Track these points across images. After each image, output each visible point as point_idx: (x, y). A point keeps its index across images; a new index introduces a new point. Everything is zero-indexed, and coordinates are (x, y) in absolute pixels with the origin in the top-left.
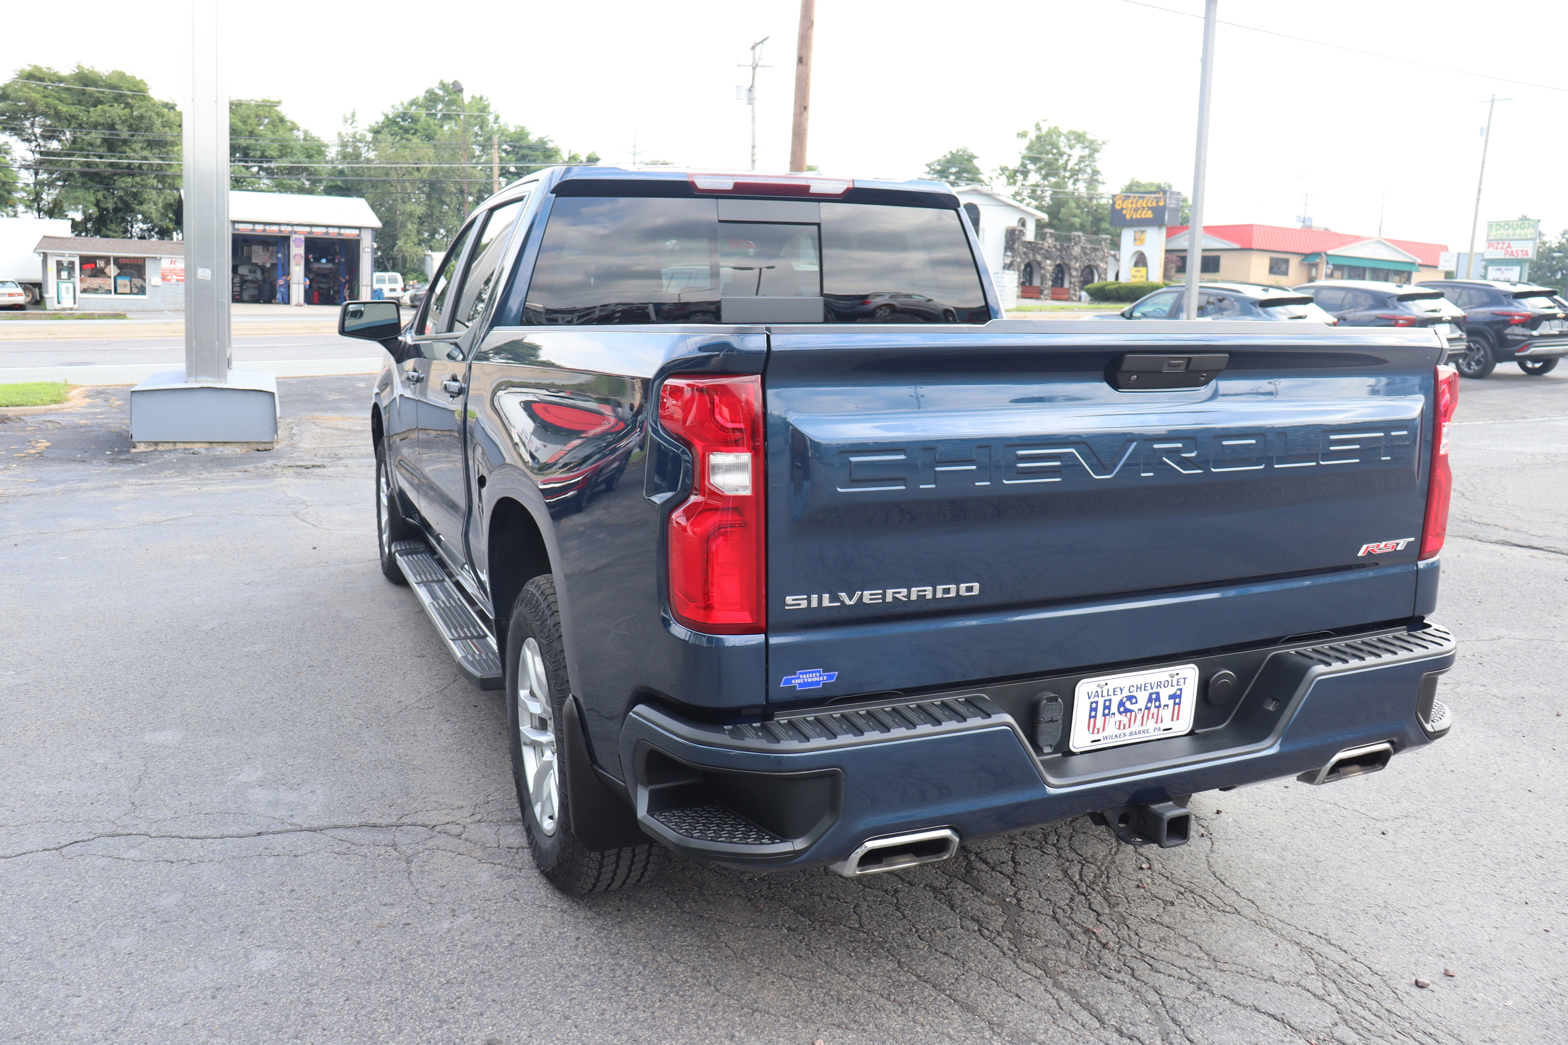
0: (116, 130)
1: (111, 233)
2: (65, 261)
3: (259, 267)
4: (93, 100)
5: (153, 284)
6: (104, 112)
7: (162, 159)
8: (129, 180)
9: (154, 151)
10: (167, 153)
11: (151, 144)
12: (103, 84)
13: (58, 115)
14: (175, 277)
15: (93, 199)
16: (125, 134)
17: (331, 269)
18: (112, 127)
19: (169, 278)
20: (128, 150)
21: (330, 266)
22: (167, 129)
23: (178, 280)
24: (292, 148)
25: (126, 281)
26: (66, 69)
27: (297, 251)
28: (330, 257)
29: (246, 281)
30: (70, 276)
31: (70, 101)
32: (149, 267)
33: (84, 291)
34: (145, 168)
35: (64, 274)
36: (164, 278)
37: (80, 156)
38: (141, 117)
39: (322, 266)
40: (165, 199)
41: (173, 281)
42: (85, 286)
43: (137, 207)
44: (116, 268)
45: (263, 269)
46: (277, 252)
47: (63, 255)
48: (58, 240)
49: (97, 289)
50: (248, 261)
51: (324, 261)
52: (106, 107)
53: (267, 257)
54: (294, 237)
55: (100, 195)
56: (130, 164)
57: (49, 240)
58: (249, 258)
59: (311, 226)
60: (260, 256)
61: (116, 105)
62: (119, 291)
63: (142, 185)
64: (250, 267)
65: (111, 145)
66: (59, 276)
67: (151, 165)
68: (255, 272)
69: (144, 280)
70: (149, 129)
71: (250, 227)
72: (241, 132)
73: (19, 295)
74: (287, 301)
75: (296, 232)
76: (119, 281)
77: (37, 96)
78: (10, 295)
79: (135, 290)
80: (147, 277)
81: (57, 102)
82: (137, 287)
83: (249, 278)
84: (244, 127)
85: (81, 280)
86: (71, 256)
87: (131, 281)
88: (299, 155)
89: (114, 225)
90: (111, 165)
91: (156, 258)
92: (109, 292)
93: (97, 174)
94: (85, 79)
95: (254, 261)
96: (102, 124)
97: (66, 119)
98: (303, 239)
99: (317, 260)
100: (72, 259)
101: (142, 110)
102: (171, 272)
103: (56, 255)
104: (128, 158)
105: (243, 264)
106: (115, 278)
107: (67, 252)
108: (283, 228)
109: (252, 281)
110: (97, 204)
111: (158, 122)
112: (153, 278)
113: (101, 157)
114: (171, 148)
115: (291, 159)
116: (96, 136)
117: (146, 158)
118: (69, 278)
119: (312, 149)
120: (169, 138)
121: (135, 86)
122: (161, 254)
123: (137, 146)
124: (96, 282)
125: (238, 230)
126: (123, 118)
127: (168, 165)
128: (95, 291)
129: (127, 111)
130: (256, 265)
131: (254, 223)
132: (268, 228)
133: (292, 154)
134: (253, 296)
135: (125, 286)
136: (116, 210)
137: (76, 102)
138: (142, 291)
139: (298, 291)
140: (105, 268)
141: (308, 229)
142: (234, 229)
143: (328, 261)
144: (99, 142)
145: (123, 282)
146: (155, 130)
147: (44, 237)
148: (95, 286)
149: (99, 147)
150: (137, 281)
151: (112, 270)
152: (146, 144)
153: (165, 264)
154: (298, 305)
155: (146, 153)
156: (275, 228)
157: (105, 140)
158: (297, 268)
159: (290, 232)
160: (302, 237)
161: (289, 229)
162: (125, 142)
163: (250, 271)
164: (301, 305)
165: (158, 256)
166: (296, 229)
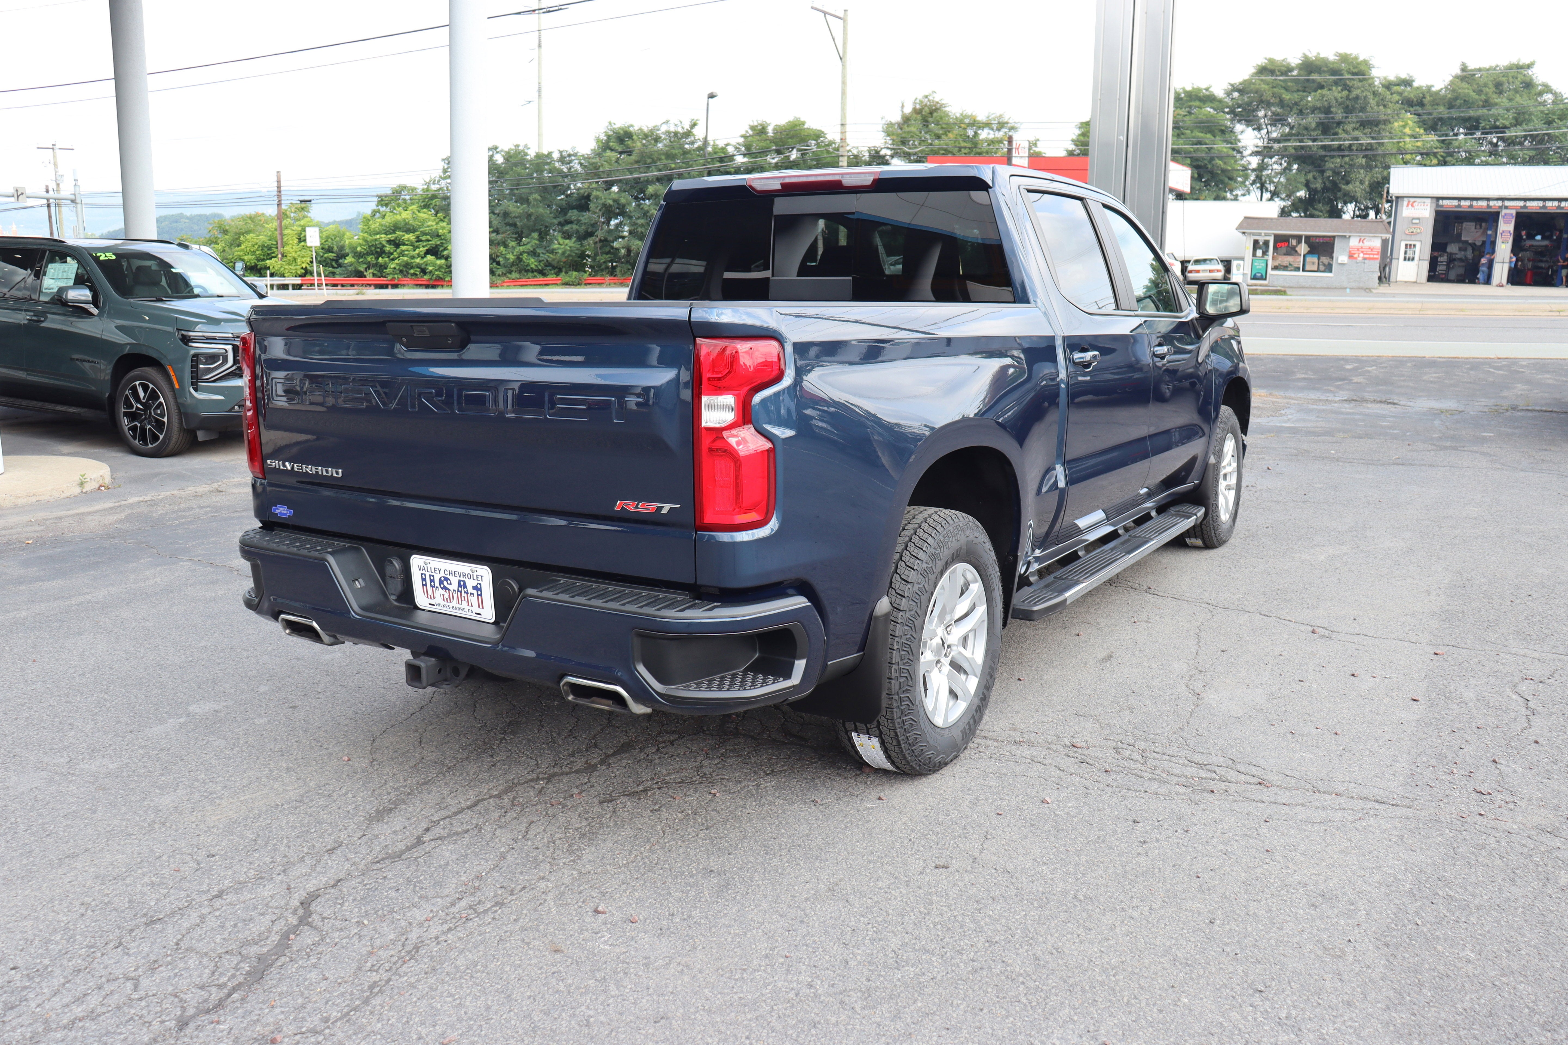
0: (1331, 112)
1: (1317, 213)
2: (1261, 239)
3: (1470, 244)
4: (1315, 85)
5: (1339, 262)
6: (1323, 96)
7: (1373, 138)
8: (1339, 160)
9: (1366, 131)
10: (1379, 133)
11: (1363, 124)
12: (1326, 69)
13: (1282, 103)
14: (1361, 255)
15: (1303, 180)
16: (1339, 115)
17: (1546, 246)
18: (1327, 110)
19: (1356, 256)
20: (1340, 131)
21: (1546, 243)
22: (1381, 107)
23: (1365, 259)
24: (1531, 114)
25: (1315, 259)
26: (1294, 60)
27: (1506, 227)
28: (1547, 234)
29: (1454, 260)
30: (1265, 253)
31: (1295, 88)
32: (1338, 245)
33: (1275, 268)
34: (1354, 148)
35: (1259, 253)
36: (1351, 256)
37: (1295, 140)
38: (1357, 98)
39: (1534, 243)
40: (1373, 176)
41: (1360, 259)
42: (1276, 264)
43: (1343, 187)
44: (1306, 246)
45: (1473, 246)
46: (1487, 229)
47: (1260, 234)
48: (1257, 221)
49: (1287, 267)
50: (1458, 238)
51: (1539, 237)
52: (1325, 92)
53: (1479, 234)
54: (1504, 212)
55: (1310, 176)
56: (1340, 145)
57: (1249, 220)
58: (1459, 235)
59: (1525, 200)
60: (1471, 233)
61: (1334, 88)
62: (1307, 268)
63: (1351, 165)
64: (1461, 245)
65: (1326, 128)
66: (1254, 255)
67: (1361, 144)
68: (1465, 250)
69: (1332, 258)
70: (1363, 109)
71: (1455, 203)
72: (1473, 103)
73: (1218, 271)
74: (1488, 281)
75: (1506, 208)
76: (1308, 259)
77: (1266, 87)
78: (1211, 271)
79: (1322, 268)
80: (1335, 255)
81: (1283, 91)
82: (1324, 265)
83: (1458, 256)
84: (1477, 97)
85: (1273, 258)
86: (1266, 235)
87: (1319, 259)
88: (1536, 122)
89: (1321, 205)
90: (1324, 147)
91: (1345, 236)
92: (1298, 269)
93: (1310, 157)
94: (1310, 66)
95: (1463, 238)
96: (1319, 108)
97: (1288, 106)
98: (1514, 214)
99: (1531, 237)
100: (1267, 238)
101: (1358, 92)
102: (1358, 250)
103: (1254, 234)
104: (1340, 139)
105: (1453, 242)
106: (1304, 256)
107: (1263, 232)
108: (1492, 203)
109: (1461, 260)
110: (1307, 185)
111: (1373, 102)
112: (1340, 257)
113: (1314, 140)
114: (1383, 127)
115: (1526, 127)
116: (1311, 120)
117: (1357, 139)
118: (1263, 256)
119: (1554, 114)
120: (1382, 117)
121: (1355, 67)
122: (1350, 232)
123: (1349, 127)
124: (1287, 260)
125: (1442, 206)
126: (1340, 100)
127: (1379, 143)
128: (1285, 268)
129: (1345, 93)
130: (1466, 242)
131: (1459, 199)
132: (1475, 203)
133: (1529, 121)
134: (1461, 275)
135: (1313, 263)
136: (1325, 189)
137: (1301, 89)
138: (1329, 268)
139: (1501, 271)
140: (1297, 246)
141: (1521, 203)
142: (1438, 205)
143: (1543, 238)
144: (1313, 125)
145: (1313, 259)
146: (1369, 109)
147: (1246, 218)
148: (1285, 263)
149: (1314, 130)
150: (1324, 259)
151: (1303, 248)
152: (1358, 125)
153: (1354, 242)
154: (1501, 286)
155: (1357, 133)
156: (1484, 203)
157: (1319, 124)
158: (1503, 246)
159: (1500, 207)
160: (1514, 212)
161: (1500, 203)
162: (1339, 124)
163: (1460, 249)
164: (1502, 286)
165: (1347, 234)
166: (1507, 203)
